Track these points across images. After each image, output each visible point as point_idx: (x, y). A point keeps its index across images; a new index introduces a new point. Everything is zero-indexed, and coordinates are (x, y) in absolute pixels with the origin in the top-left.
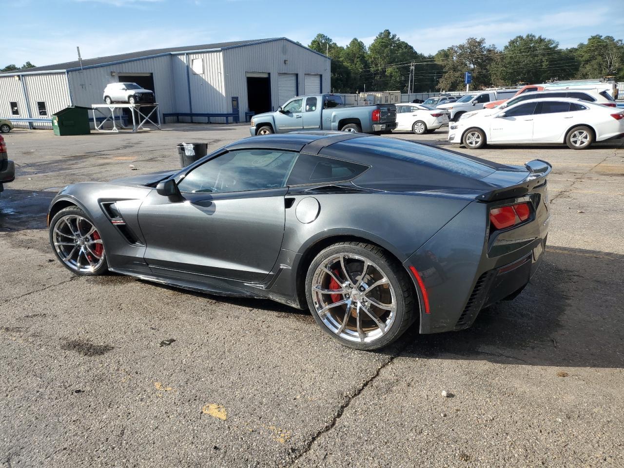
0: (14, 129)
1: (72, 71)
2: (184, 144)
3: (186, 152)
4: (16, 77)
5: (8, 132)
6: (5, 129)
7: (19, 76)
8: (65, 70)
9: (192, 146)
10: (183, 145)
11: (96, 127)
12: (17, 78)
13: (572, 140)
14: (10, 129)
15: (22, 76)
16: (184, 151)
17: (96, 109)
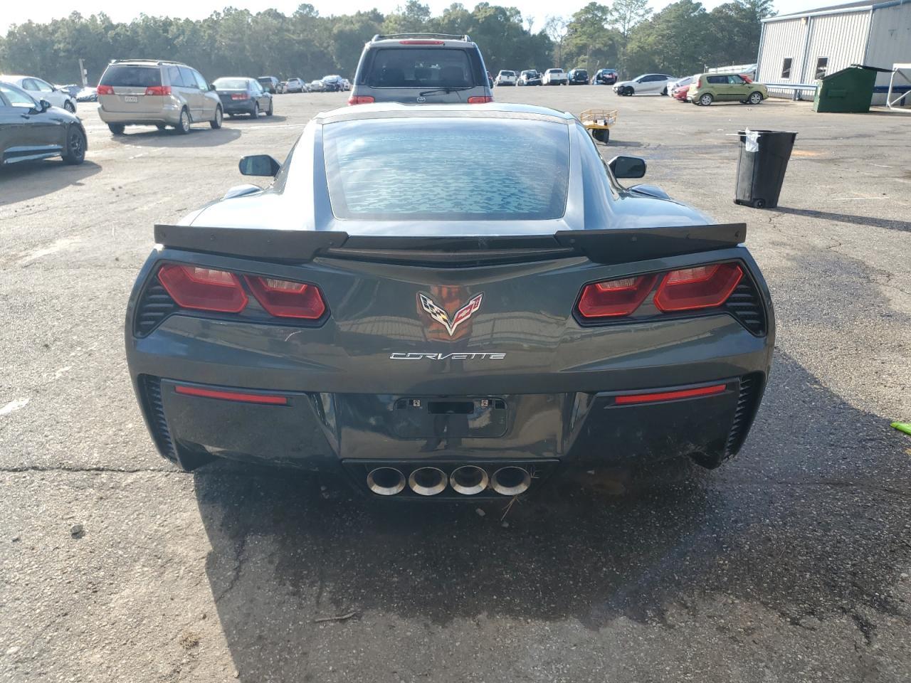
0: (769, 99)
1: (881, 7)
2: (747, 131)
3: (746, 145)
4: (803, 19)
5: (758, 103)
6: (756, 98)
7: (807, 18)
8: (871, 7)
9: (756, 135)
10: (744, 133)
11: (888, 103)
12: (803, 21)
14: (762, 98)
15: (812, 17)
16: (745, 142)
17: (899, 71)
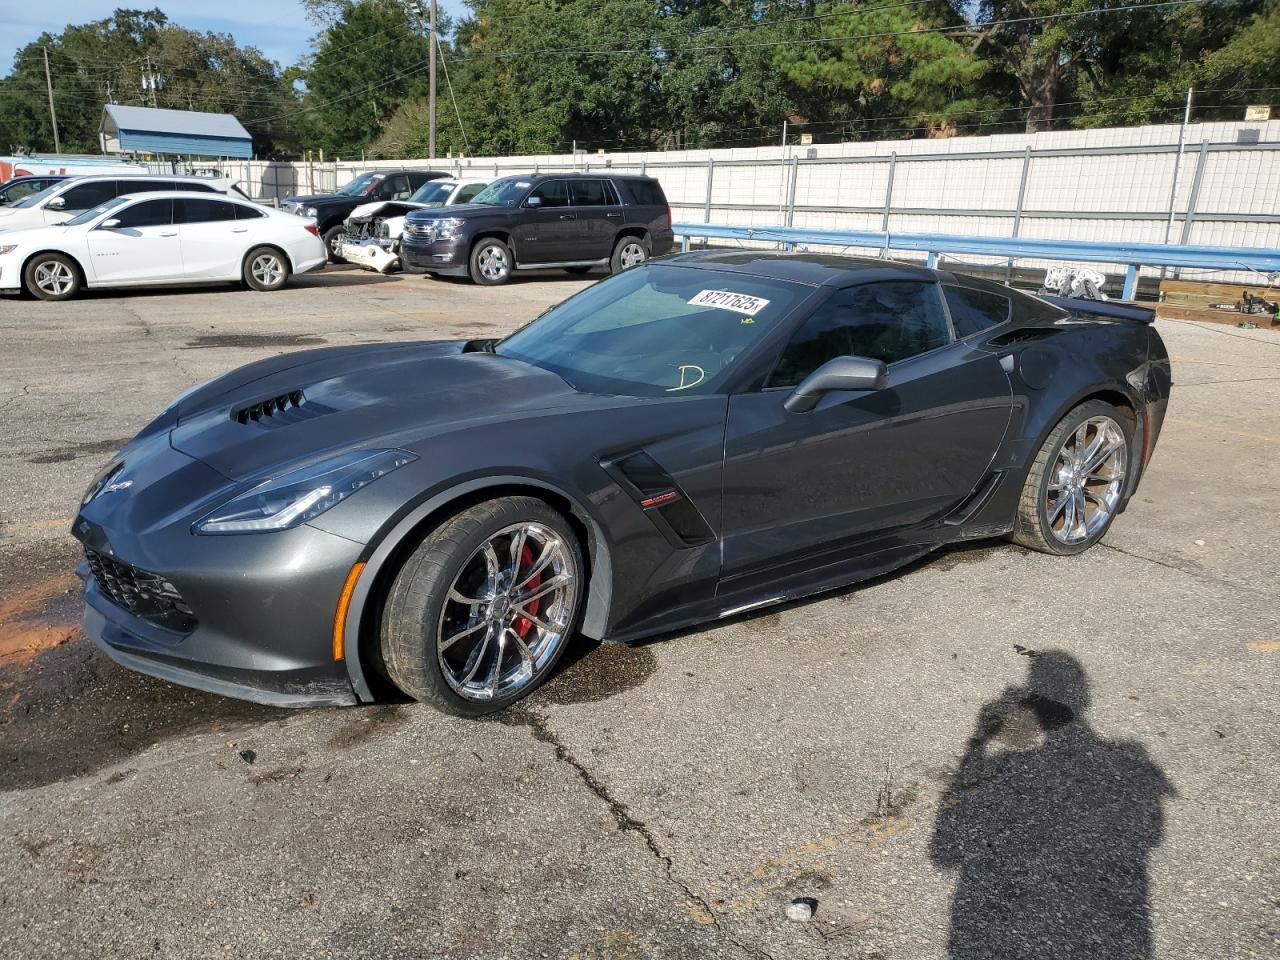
13: (255, 273)
